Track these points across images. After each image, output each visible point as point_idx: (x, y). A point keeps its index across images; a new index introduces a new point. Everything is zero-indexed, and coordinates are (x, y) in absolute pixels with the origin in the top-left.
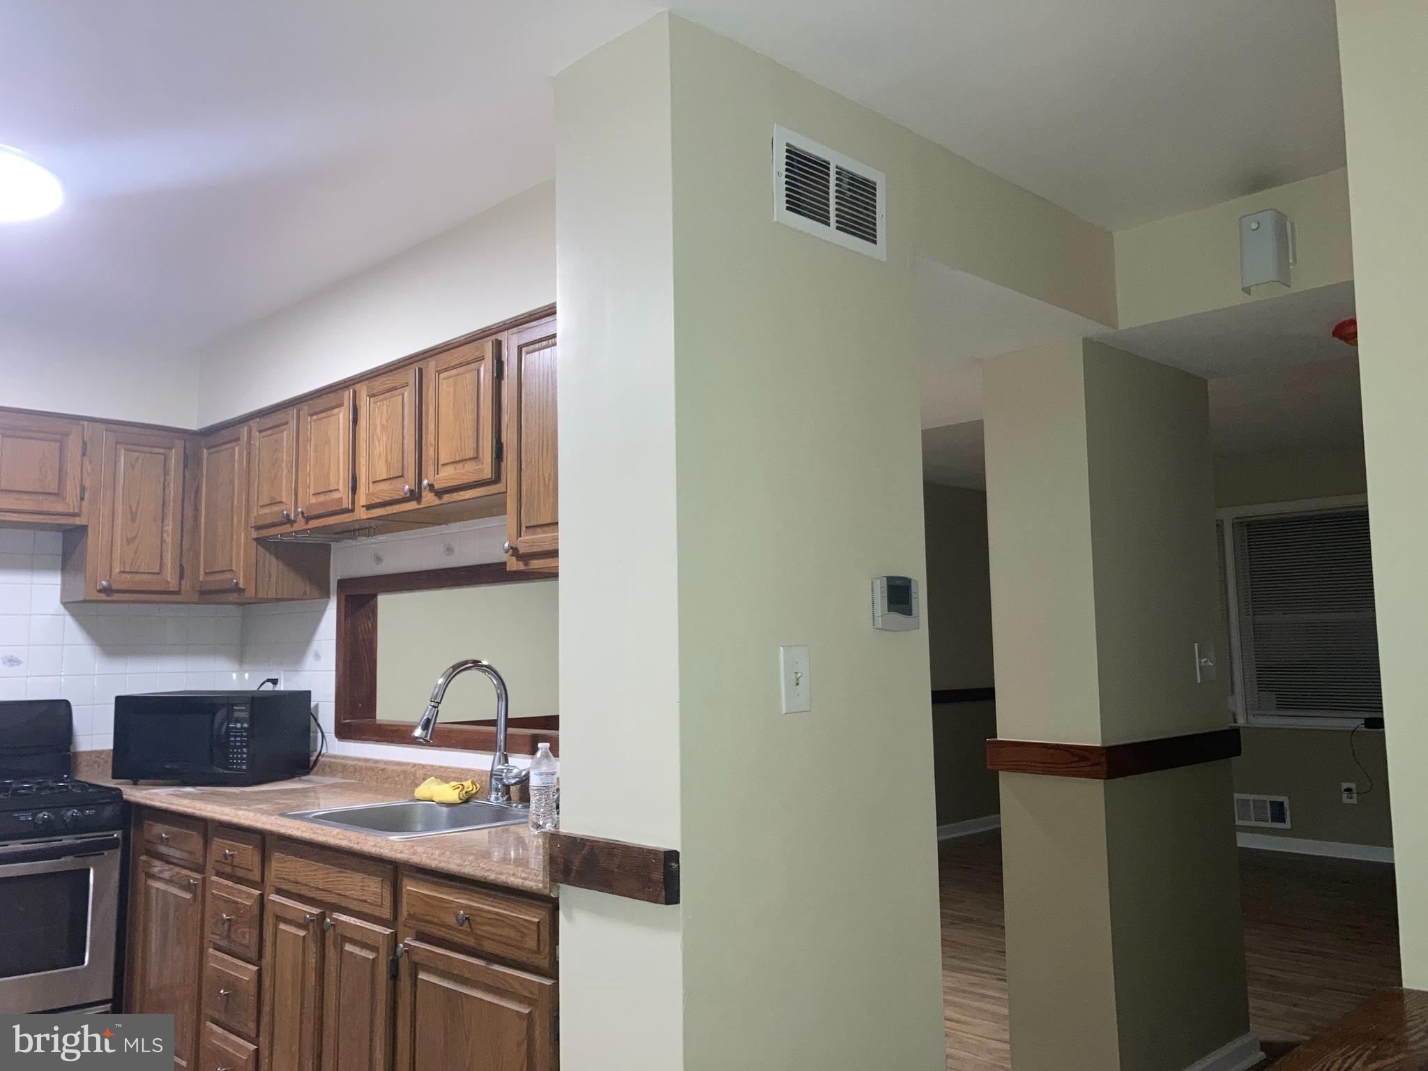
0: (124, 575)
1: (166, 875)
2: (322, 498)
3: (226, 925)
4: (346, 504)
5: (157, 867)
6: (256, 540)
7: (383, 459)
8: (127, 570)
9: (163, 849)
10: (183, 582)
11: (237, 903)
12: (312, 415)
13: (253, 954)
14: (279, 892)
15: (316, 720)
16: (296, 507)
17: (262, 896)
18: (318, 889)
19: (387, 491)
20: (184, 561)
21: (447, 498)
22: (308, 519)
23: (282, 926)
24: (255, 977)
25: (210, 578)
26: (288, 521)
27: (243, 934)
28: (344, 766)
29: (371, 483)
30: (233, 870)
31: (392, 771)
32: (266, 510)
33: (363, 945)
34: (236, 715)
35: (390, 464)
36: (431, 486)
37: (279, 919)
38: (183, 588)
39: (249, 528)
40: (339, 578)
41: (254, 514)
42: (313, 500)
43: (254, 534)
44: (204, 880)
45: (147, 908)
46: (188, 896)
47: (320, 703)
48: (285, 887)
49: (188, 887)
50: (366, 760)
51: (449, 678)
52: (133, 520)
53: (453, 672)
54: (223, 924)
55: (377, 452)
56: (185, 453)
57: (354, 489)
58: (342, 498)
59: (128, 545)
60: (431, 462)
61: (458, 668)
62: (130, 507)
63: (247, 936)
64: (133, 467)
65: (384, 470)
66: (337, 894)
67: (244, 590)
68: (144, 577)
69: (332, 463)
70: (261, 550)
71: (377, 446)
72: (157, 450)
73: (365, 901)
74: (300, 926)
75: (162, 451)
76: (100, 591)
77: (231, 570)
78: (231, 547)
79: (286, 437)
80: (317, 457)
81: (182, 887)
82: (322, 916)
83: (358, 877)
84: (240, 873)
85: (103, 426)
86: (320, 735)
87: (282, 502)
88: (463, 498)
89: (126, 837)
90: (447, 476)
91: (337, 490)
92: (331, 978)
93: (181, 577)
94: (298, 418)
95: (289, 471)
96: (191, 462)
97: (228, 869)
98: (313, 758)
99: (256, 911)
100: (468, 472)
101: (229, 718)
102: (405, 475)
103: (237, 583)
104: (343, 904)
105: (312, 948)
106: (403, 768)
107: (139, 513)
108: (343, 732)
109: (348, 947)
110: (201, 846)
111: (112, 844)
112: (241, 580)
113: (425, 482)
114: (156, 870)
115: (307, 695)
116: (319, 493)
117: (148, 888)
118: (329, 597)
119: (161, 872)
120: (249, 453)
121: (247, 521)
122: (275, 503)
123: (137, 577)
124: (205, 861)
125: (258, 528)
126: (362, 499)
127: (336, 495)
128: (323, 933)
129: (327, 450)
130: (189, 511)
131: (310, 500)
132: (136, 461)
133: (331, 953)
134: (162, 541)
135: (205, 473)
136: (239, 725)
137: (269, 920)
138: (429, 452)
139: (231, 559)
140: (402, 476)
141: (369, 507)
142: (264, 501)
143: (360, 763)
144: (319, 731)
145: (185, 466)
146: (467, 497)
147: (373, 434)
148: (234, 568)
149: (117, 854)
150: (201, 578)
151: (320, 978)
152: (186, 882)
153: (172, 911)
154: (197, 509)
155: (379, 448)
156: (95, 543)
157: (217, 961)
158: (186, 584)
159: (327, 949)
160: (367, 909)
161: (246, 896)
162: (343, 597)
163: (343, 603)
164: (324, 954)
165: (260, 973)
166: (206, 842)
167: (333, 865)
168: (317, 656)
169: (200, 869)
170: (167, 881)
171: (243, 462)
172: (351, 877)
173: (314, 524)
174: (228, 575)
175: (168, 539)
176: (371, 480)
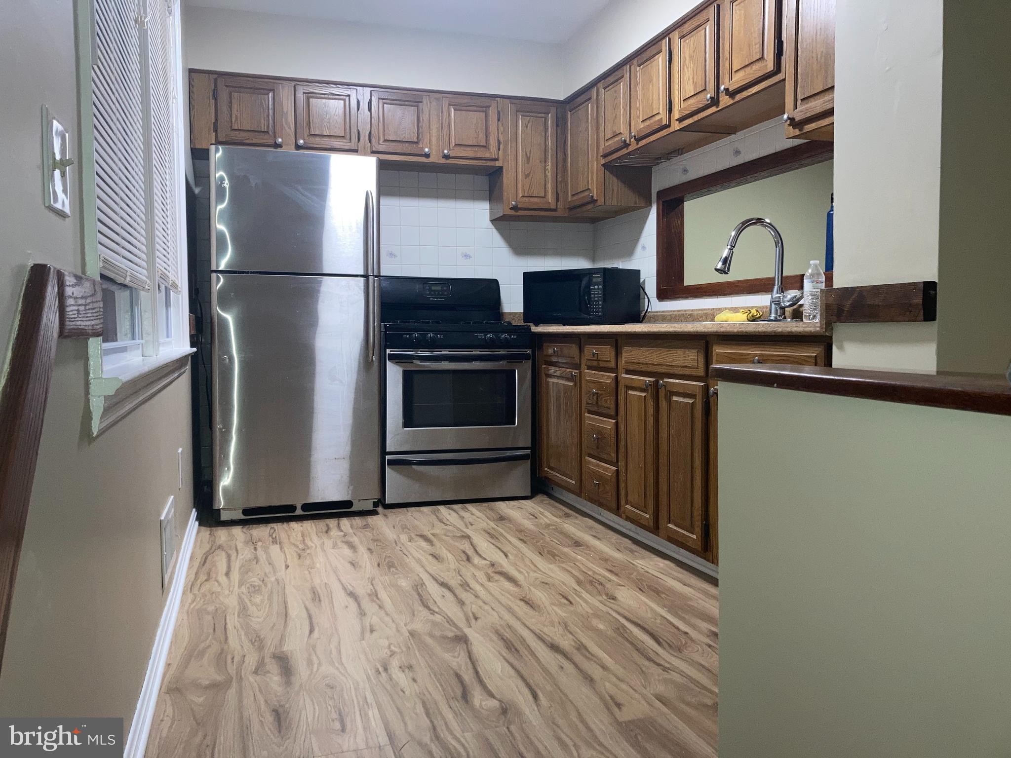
0: (525, 199)
1: (558, 374)
2: (648, 123)
3: (595, 397)
4: (665, 122)
5: (552, 370)
6: (603, 165)
7: (691, 81)
8: (526, 195)
9: (555, 359)
10: (559, 203)
11: (601, 382)
12: (639, 66)
13: (613, 413)
14: (628, 372)
15: (644, 290)
16: (630, 133)
17: (617, 377)
18: (654, 365)
19: (694, 104)
20: (559, 189)
21: (738, 97)
22: (638, 140)
23: (630, 392)
24: (614, 428)
25: (575, 198)
26: (626, 145)
27: (606, 401)
28: (663, 316)
29: (682, 102)
30: (598, 363)
31: (697, 315)
32: (610, 142)
33: (685, 395)
34: (594, 280)
35: (696, 83)
36: (727, 90)
37: (629, 388)
38: (559, 207)
39: (599, 157)
40: (658, 190)
41: (602, 146)
42: (642, 126)
43: (603, 161)
44: (580, 373)
45: (547, 393)
46: (571, 384)
47: (646, 279)
48: (631, 367)
49: (571, 378)
50: (678, 311)
51: (740, 231)
52: (528, 163)
53: (742, 226)
54: (594, 396)
55: (686, 78)
56: (557, 117)
57: (670, 111)
58: (662, 118)
59: (526, 178)
60: (727, 72)
61: (746, 224)
62: (526, 155)
63: (609, 401)
64: (527, 127)
65: (692, 88)
66: (667, 366)
67: (597, 200)
68: (536, 200)
69: (654, 95)
70: (607, 173)
71: (687, 72)
72: (540, 115)
73: (686, 367)
74: (642, 390)
75: (543, 115)
76: (511, 209)
77: (589, 189)
78: (588, 174)
79: (622, 86)
80: (644, 94)
81: (568, 379)
82: (657, 381)
83: (680, 352)
84: (602, 364)
85: (508, 101)
86: (646, 300)
87: (621, 133)
88: (751, 93)
89: (534, 352)
90: (739, 79)
91: (659, 113)
92: (663, 419)
93: (557, 200)
94: (630, 71)
95: (625, 110)
96: (561, 123)
97: (595, 364)
98: (643, 314)
99: (613, 385)
100: (755, 70)
101: (590, 283)
102: (707, 89)
103: (592, 196)
104: (671, 372)
105: (651, 403)
106: (705, 312)
107: (531, 158)
108: (662, 295)
109: (675, 398)
110: (578, 353)
111: (526, 357)
112: (595, 195)
113: (722, 88)
114: (552, 371)
115: (637, 273)
116: (646, 120)
117: (547, 383)
118: (651, 206)
119: (555, 372)
120: (598, 107)
121: (597, 153)
122: (617, 135)
123: (532, 200)
124: (580, 361)
125: (605, 156)
126: (676, 115)
127: (657, 118)
128: (657, 392)
129: (651, 86)
130: (561, 156)
131: (639, 126)
132: (529, 122)
133: (663, 404)
134: (546, 176)
135: (569, 128)
136: (596, 287)
137: (622, 390)
138: (725, 65)
139: (588, 182)
140: (705, 90)
141: (680, 120)
142: (608, 136)
143: (674, 313)
144: (646, 297)
145: (557, 126)
146: (753, 92)
147: (683, 65)
148: (590, 188)
149: (530, 362)
150: (569, 200)
151: (656, 421)
152: (570, 376)
153: (562, 395)
154: (565, 154)
155: (688, 74)
156: (508, 178)
157: (590, 419)
158: (560, 205)
159: (660, 403)
160: (687, 372)
161: (607, 378)
162: (661, 202)
163: (661, 207)
164: (658, 407)
165: (617, 424)
166: (581, 350)
167: (664, 347)
168: (644, 248)
169: (578, 366)
170: (558, 377)
171: (594, 114)
172: (676, 353)
173: (642, 143)
174: (586, 193)
175: (549, 175)
176: (682, 99)
